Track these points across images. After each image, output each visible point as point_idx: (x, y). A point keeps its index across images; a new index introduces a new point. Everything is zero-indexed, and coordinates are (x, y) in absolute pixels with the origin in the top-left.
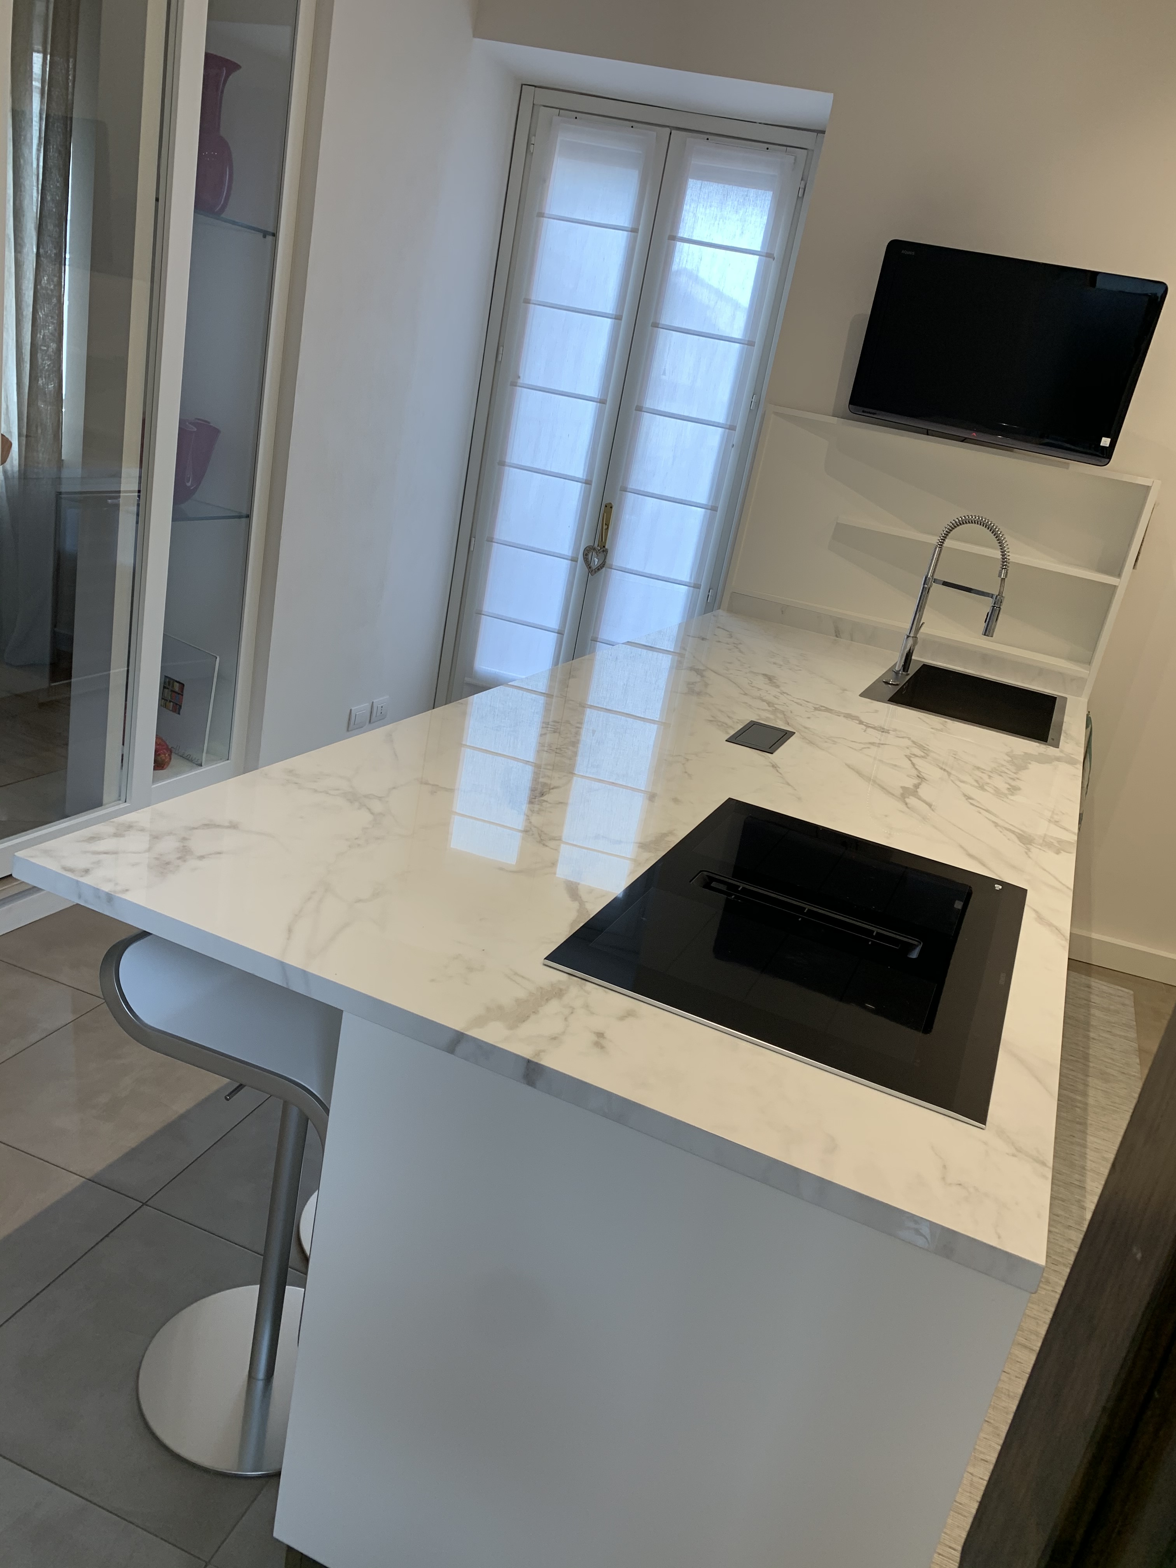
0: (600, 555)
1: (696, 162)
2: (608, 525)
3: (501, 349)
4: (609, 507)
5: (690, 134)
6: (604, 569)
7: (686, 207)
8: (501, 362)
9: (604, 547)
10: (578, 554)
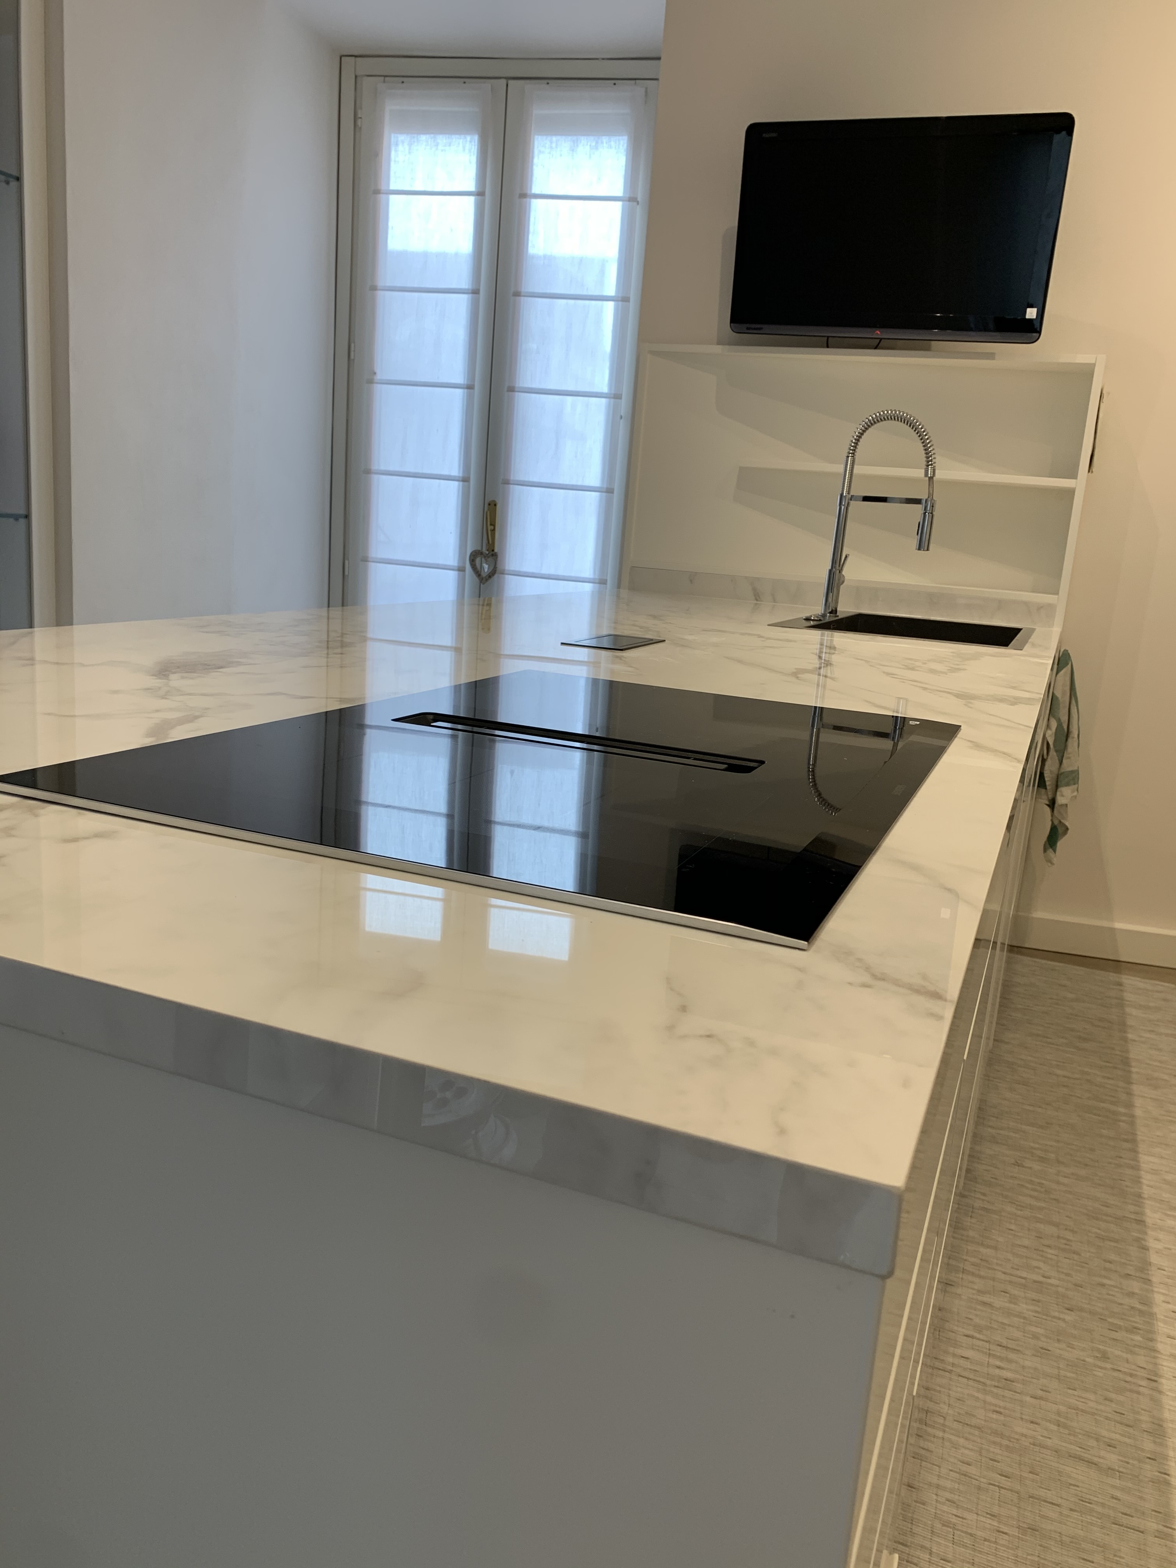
0: (489, 559)
1: (538, 111)
2: (493, 524)
3: (352, 345)
4: (493, 505)
5: (528, 81)
6: (496, 576)
7: (536, 161)
8: (354, 360)
9: (493, 551)
10: (464, 563)
